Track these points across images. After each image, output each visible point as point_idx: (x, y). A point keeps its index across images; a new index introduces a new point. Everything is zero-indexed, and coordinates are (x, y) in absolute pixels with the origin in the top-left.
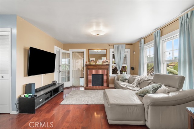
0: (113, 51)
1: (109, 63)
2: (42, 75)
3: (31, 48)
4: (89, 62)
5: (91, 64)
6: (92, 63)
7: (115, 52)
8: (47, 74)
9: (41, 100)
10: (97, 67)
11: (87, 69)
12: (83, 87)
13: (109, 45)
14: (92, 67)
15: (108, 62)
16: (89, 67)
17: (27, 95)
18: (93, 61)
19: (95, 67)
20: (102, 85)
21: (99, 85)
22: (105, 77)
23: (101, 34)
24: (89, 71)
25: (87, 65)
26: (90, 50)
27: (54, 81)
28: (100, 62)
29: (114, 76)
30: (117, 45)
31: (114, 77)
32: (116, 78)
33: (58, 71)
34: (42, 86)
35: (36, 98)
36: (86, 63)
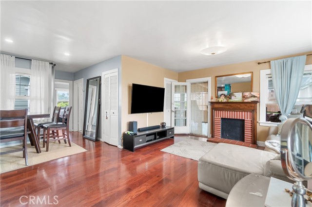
0: (269, 73)
1: (259, 98)
2: (147, 114)
3: (133, 85)
4: (217, 97)
5: (220, 101)
6: (222, 99)
7: (274, 76)
8: (154, 114)
9: (141, 140)
10: (230, 106)
11: (213, 109)
12: (206, 137)
13: (259, 63)
14: (221, 106)
15: (255, 97)
16: (216, 106)
17: (129, 133)
18: (224, 95)
19: (227, 106)
20: (243, 140)
21: (236, 139)
22: (248, 125)
23: (219, 52)
24: (215, 112)
25: (212, 103)
26: (217, 78)
27: (163, 123)
28: (237, 97)
29: (269, 125)
30: (281, 61)
31: (269, 128)
32: (272, 130)
33: (170, 110)
34: (147, 126)
35: (135, 137)
36: (212, 98)
